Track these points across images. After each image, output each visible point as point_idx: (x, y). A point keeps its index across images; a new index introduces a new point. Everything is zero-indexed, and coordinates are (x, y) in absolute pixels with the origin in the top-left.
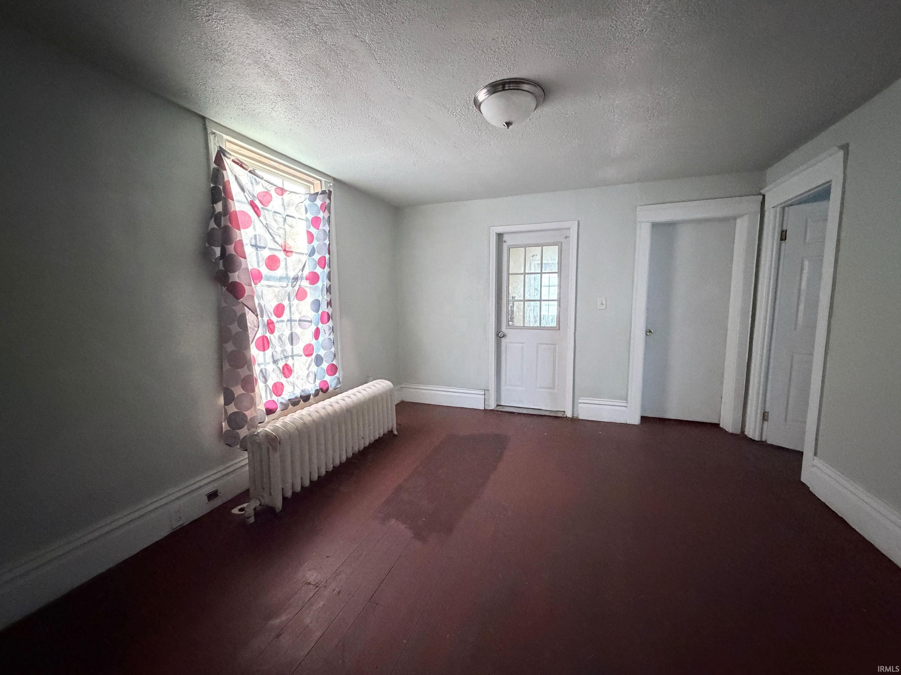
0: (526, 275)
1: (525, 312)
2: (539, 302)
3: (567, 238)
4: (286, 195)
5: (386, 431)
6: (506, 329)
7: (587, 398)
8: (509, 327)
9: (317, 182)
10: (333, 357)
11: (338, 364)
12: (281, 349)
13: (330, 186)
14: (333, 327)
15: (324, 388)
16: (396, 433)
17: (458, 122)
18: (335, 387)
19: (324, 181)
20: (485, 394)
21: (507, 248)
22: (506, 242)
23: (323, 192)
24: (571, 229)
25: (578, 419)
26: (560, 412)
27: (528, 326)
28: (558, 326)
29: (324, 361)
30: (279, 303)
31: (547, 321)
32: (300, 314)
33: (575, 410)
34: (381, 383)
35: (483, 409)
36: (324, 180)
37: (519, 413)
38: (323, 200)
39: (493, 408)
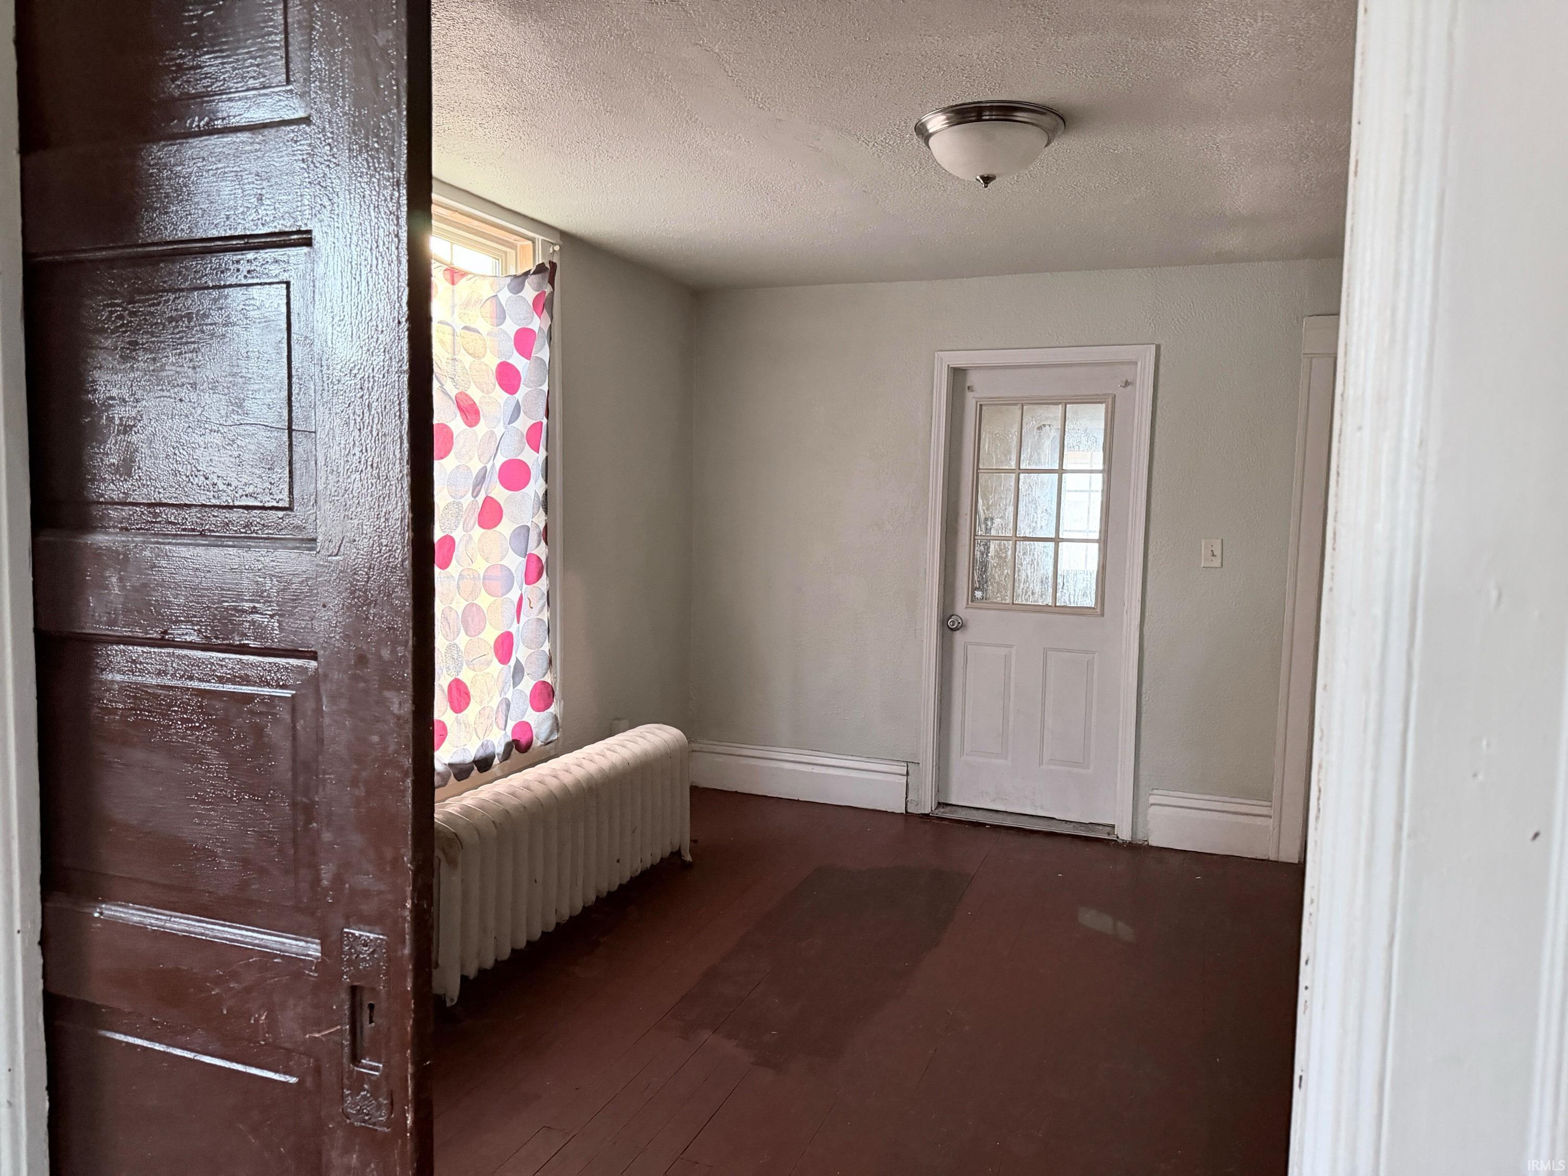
0: (1022, 476)
1: (1017, 569)
2: (1051, 545)
3: (1129, 388)
4: (463, 283)
5: (668, 850)
6: (966, 608)
7: (1172, 793)
8: (974, 604)
9: (522, 243)
10: (545, 665)
11: (555, 683)
12: (447, 643)
13: (554, 251)
14: (548, 592)
15: (523, 741)
16: (688, 858)
17: (876, 155)
18: (547, 739)
19: (543, 240)
20: (908, 774)
21: (974, 403)
22: (972, 391)
23: (540, 269)
24: (1139, 364)
25: (1148, 845)
26: (1101, 828)
27: (1024, 602)
28: (1099, 606)
29: (525, 674)
30: (444, 534)
31: (1072, 592)
32: (487, 560)
33: (1140, 820)
34: (657, 731)
35: (904, 812)
36: (541, 238)
37: (994, 825)
38: (539, 287)
39: (927, 811)
